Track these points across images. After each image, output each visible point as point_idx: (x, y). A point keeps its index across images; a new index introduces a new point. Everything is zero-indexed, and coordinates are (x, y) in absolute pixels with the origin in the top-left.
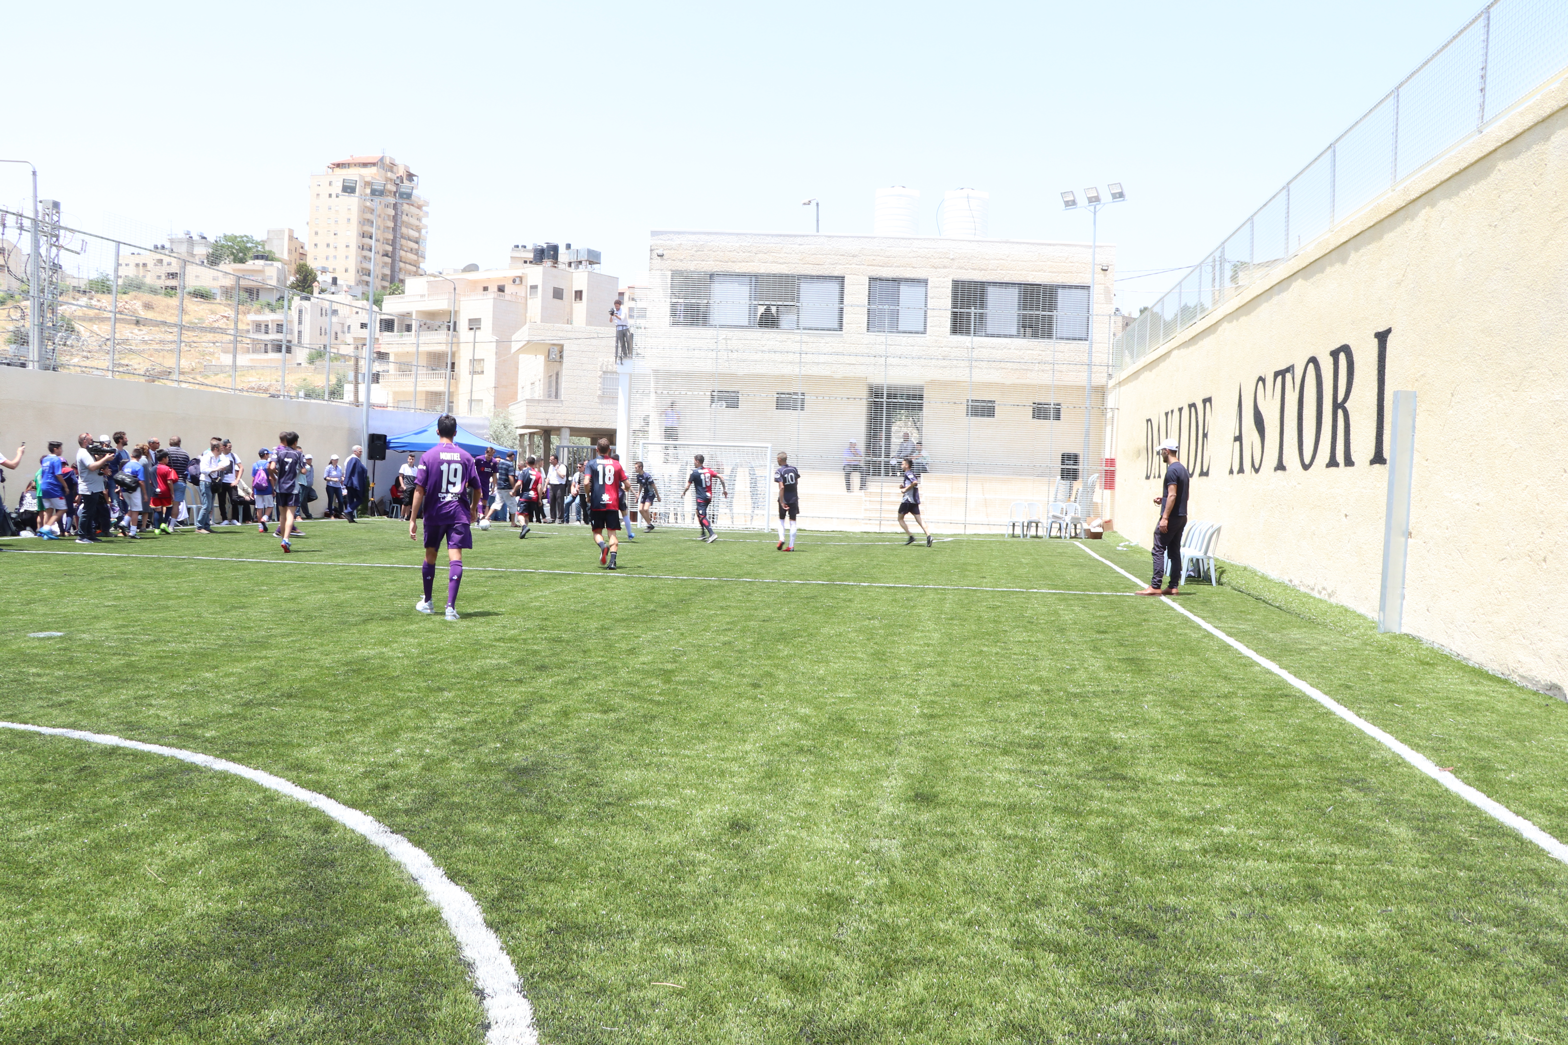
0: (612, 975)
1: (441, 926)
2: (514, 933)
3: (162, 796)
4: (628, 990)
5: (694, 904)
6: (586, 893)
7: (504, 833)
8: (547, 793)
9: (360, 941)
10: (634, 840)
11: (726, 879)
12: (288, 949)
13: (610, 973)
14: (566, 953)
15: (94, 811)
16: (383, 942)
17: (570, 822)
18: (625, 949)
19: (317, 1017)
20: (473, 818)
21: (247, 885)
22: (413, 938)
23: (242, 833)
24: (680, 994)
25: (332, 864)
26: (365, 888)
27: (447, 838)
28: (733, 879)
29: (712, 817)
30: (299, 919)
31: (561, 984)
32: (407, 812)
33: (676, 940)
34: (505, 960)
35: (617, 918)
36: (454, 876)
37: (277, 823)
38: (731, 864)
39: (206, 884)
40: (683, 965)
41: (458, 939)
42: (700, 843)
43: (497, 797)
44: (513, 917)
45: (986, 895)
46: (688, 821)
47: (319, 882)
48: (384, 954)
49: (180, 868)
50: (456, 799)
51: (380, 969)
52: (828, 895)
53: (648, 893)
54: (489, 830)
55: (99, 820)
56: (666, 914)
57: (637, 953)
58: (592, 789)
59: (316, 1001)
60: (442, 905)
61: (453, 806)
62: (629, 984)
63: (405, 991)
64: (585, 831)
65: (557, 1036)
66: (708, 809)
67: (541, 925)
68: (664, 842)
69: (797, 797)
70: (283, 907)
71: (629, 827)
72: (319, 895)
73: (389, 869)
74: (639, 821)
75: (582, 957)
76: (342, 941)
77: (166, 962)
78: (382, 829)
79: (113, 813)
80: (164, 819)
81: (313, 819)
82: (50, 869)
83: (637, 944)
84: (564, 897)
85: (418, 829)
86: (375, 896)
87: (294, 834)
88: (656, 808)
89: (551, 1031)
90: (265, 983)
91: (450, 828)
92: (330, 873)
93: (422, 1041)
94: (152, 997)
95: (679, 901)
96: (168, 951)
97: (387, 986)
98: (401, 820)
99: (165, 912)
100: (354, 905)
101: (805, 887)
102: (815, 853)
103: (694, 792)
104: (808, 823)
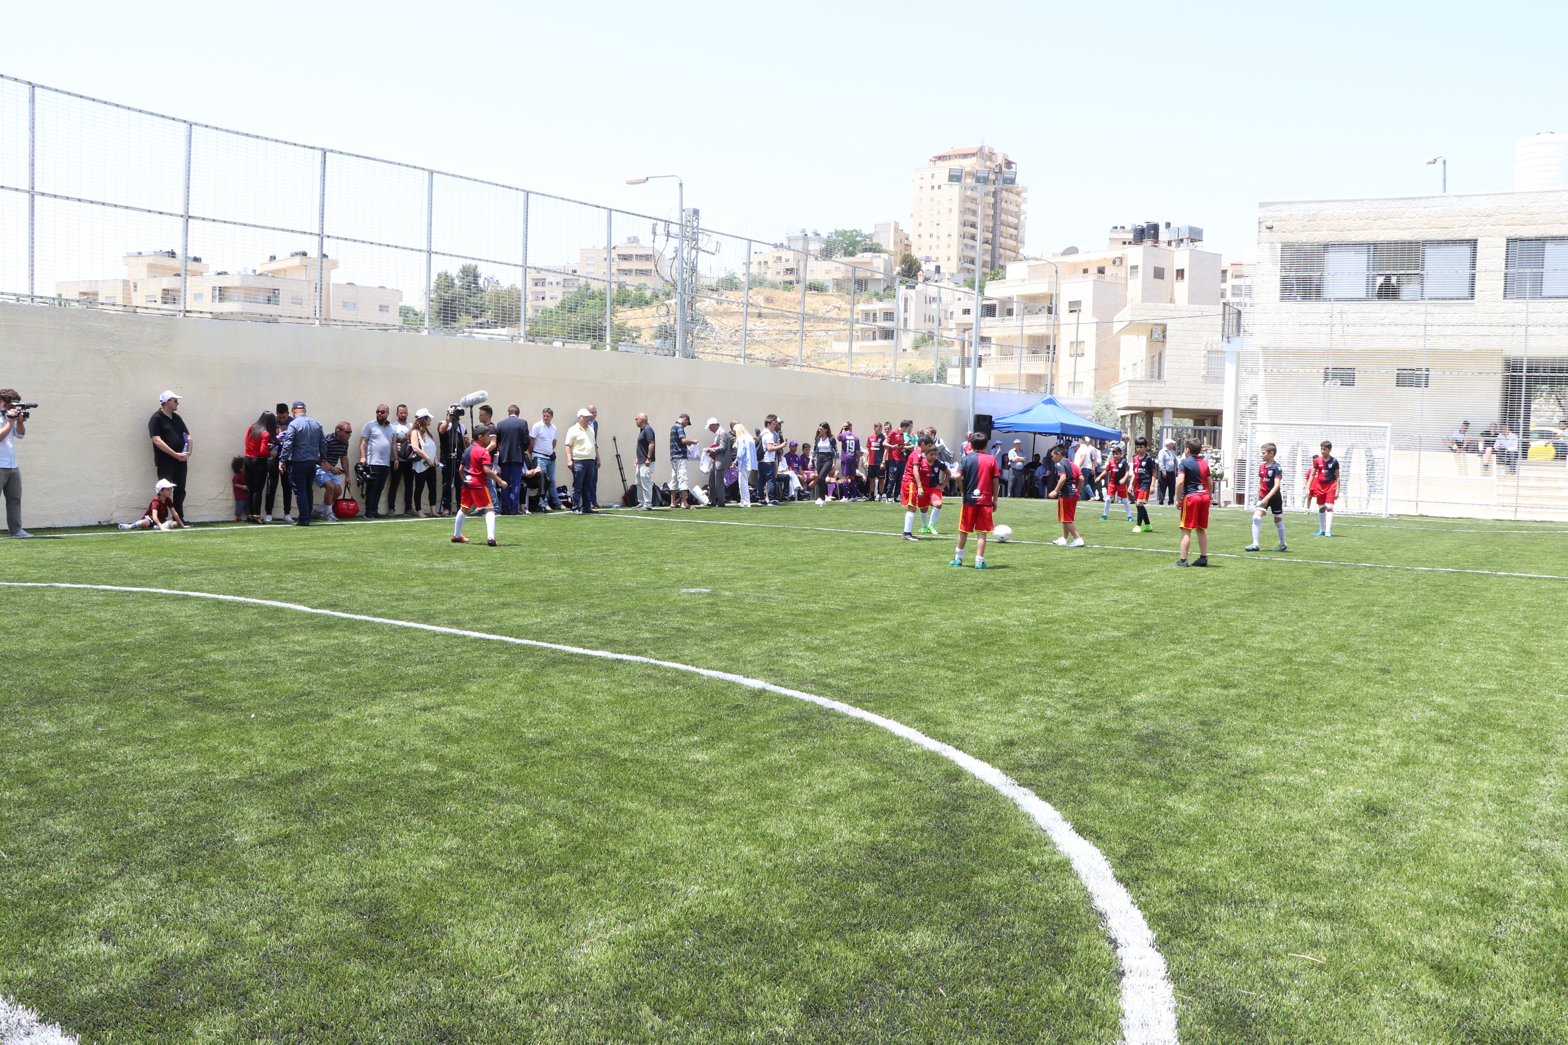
0: (1247, 941)
1: (1072, 876)
2: (1144, 889)
3: (806, 735)
4: (1265, 958)
5: (1330, 881)
6: (1216, 860)
7: (1130, 795)
8: (1171, 761)
9: (994, 881)
10: (1264, 815)
11: (1364, 860)
12: (929, 881)
13: (1244, 939)
14: (1198, 914)
15: (749, 744)
16: (1016, 884)
17: (1195, 790)
18: (1259, 918)
19: (958, 944)
20: (1098, 779)
21: (887, 820)
22: (1046, 884)
23: (880, 774)
24: (1321, 968)
25: (964, 808)
26: (996, 833)
27: (1073, 795)
28: (1371, 862)
29: (1345, 799)
30: (936, 855)
31: (1194, 943)
32: (1033, 768)
33: (1311, 914)
34: (1137, 915)
35: (1250, 886)
36: (1082, 831)
38: (1368, 846)
39: (850, 816)
40: (1322, 940)
41: (1089, 889)
42: (1334, 823)
43: (1120, 761)
44: (1142, 875)
46: (1318, 800)
47: (954, 824)
48: (1018, 895)
49: (827, 799)
50: (1080, 760)
51: (1016, 909)
52: (1481, 889)
53: (1280, 866)
54: (1114, 791)
55: (753, 752)
56: (1301, 888)
57: (1272, 922)
58: (1216, 761)
59: (957, 930)
60: (1072, 856)
61: (1076, 766)
62: (1264, 952)
63: (1040, 931)
64: (1211, 800)
65: (1192, 992)
66: (1340, 790)
67: (1171, 885)
68: (1295, 819)
69: (1438, 787)
70: (922, 843)
71: (1257, 800)
72: (954, 836)
73: (1019, 818)
74: (1267, 796)
75: (1215, 920)
76: (978, 879)
77: (820, 879)
78: (1009, 781)
79: (765, 746)
80: (809, 755)
81: (944, 767)
82: (717, 788)
83: (1271, 915)
84: (1194, 861)
85: (1044, 784)
86: (1007, 841)
87: (927, 779)
88: (1284, 785)
89: (1187, 986)
90: (909, 908)
91: (1076, 786)
92: (964, 817)
93: (1058, 978)
94: (811, 906)
95: (1314, 878)
96: (821, 869)
97: (1022, 924)
98: (1027, 774)
99: (816, 836)
100: (987, 848)
101: (1455, 879)
102: (1463, 845)
103: (1324, 772)
104: (1453, 814)
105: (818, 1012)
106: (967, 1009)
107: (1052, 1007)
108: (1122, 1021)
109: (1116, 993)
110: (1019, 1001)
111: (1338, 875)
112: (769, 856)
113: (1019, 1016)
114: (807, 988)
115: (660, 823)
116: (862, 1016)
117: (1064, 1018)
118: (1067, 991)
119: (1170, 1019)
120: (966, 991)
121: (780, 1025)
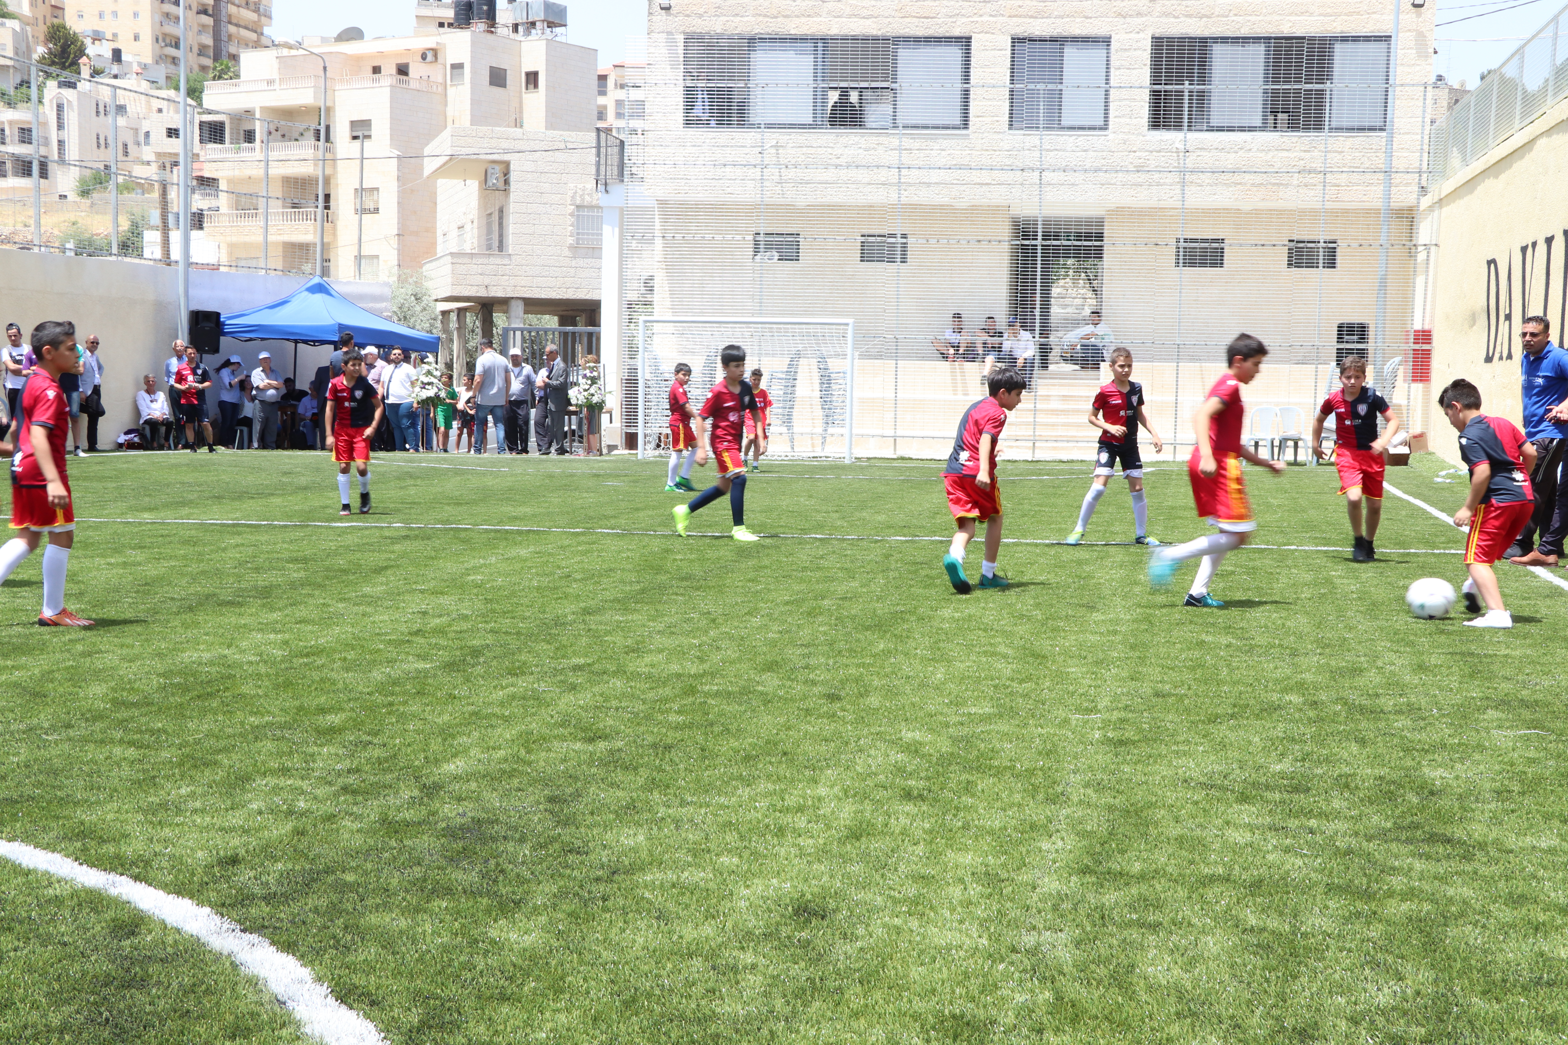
5: (737, 1031)
6: (562, 1018)
7: (428, 927)
8: (498, 864)
10: (639, 935)
11: (789, 992)
17: (535, 908)
20: (378, 906)
25: (143, 982)
26: (198, 1017)
27: (334, 937)
28: (799, 994)
29: (765, 899)
32: (268, 899)
36: (346, 994)
38: (795, 970)
42: (747, 938)
43: (417, 872)
45: (1215, 1020)
46: (726, 905)
47: (121, 1012)
50: (350, 877)
52: (954, 1017)
53: (662, 1015)
54: (403, 923)
58: (571, 858)
61: (343, 888)
66: (758, 886)
68: (688, 938)
69: (902, 867)
71: (631, 915)
73: (240, 986)
74: (647, 906)
78: (226, 926)
81: (110, 914)
84: (527, 1024)
86: (215, 1029)
87: (77, 938)
88: (674, 886)
91: (340, 922)
92: (140, 997)
95: (712, 1029)
98: (257, 910)
101: (919, 1005)
102: (932, 952)
103: (736, 860)
104: (920, 907)
111: (748, 1019)
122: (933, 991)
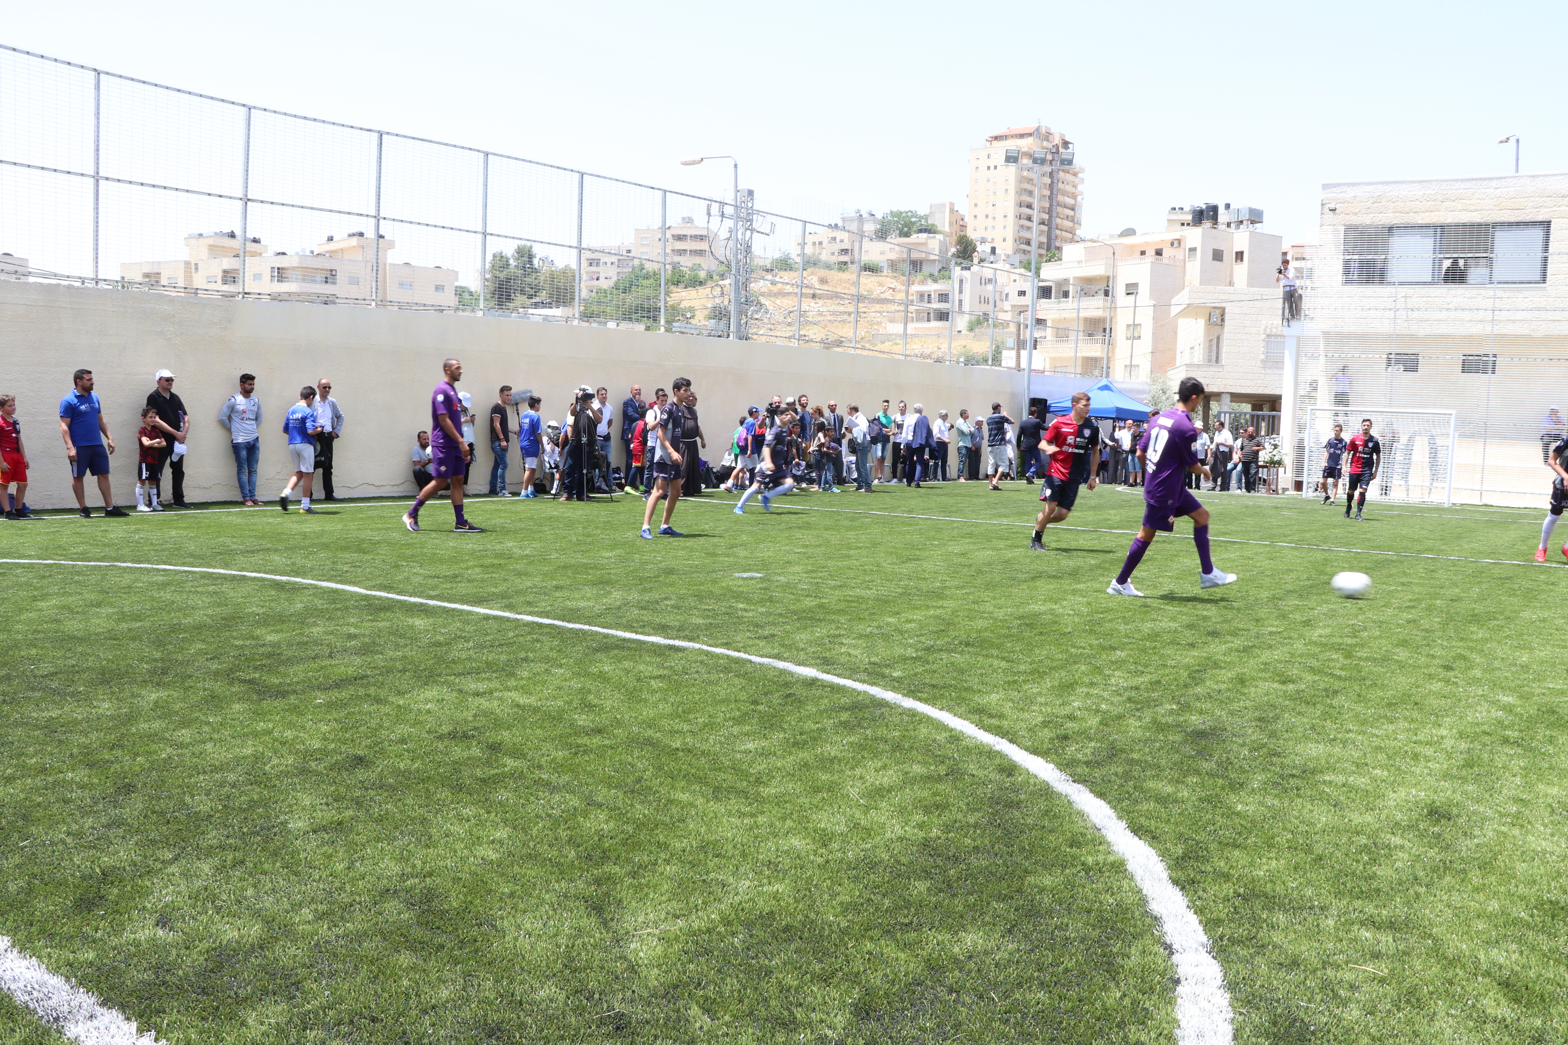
0: (1305, 950)
1: (1127, 877)
2: (1200, 893)
3: (858, 726)
4: (1324, 968)
5: (1392, 889)
6: (1274, 864)
7: (1186, 794)
8: (1228, 759)
9: (1048, 881)
10: (1323, 817)
11: (1428, 868)
12: (981, 880)
13: (1303, 948)
14: (1255, 920)
15: (801, 734)
16: (1070, 884)
17: (1253, 790)
18: (1318, 925)
19: (1010, 946)
20: (1154, 776)
21: (939, 815)
22: (1100, 885)
23: (932, 768)
24: (1382, 981)
25: (1018, 805)
26: (1050, 831)
27: (1128, 792)
28: (1435, 869)
29: (1407, 801)
30: (988, 852)
31: (1252, 951)
32: (1087, 763)
33: (1372, 923)
34: (1193, 919)
35: (1309, 892)
36: (1137, 830)
37: (964, 761)
38: (1432, 853)
39: (902, 811)
40: (1384, 951)
41: (1144, 892)
42: (1396, 827)
43: (1176, 757)
44: (1198, 877)
46: (1380, 803)
47: (1007, 821)
48: (1072, 897)
49: (878, 793)
50: (1135, 756)
51: (1069, 911)
52: (1550, 902)
53: (1340, 871)
55: (805, 743)
56: (1362, 895)
57: (1332, 931)
58: (1274, 759)
59: (1010, 931)
60: (1127, 857)
61: (1132, 762)
62: (1323, 962)
63: (1094, 935)
64: (1269, 801)
65: (1249, 1002)
66: (1402, 793)
67: (1228, 889)
68: (1355, 822)
69: (1505, 791)
70: (974, 840)
71: (1316, 802)
72: (1007, 833)
73: (1074, 816)
74: (1327, 797)
75: (1273, 927)
76: (1031, 879)
77: (872, 876)
78: (1063, 777)
79: (817, 737)
80: (862, 747)
81: (997, 761)
82: (769, 780)
83: (1331, 922)
84: (1252, 864)
85: (1099, 781)
86: (1061, 840)
87: (980, 773)
88: (1344, 785)
89: (1244, 996)
90: (961, 908)
91: (1131, 783)
92: (1017, 813)
93: (1112, 985)
94: (862, 905)
95: (1375, 885)
96: (873, 866)
97: (1076, 927)
98: (1081, 770)
99: (868, 831)
100: (1041, 847)
101: (1522, 890)
102: (1532, 854)
103: (1386, 773)
104: (1520, 821)
105: (868, 1014)
106: (1019, 1015)
107: (1106, 1015)
108: (1177, 1031)
109: (1171, 1002)
110: (1073, 1008)
111: (1400, 882)
112: (820, 851)
113: (1072, 1023)
114: (857, 990)
115: (711, 815)
116: (912, 1019)
117: (1118, 1026)
118: (1121, 998)
119: (1227, 1030)
120: (1018, 996)
121: (830, 1027)
122: (1534, 882)
